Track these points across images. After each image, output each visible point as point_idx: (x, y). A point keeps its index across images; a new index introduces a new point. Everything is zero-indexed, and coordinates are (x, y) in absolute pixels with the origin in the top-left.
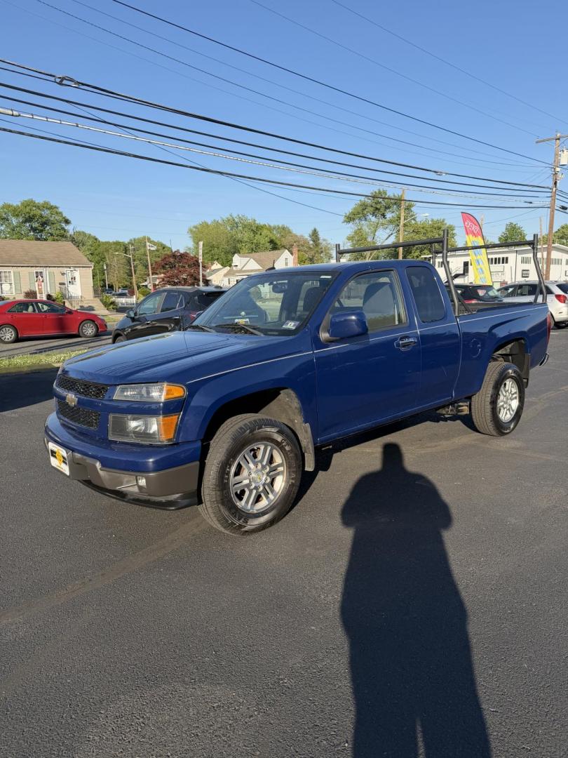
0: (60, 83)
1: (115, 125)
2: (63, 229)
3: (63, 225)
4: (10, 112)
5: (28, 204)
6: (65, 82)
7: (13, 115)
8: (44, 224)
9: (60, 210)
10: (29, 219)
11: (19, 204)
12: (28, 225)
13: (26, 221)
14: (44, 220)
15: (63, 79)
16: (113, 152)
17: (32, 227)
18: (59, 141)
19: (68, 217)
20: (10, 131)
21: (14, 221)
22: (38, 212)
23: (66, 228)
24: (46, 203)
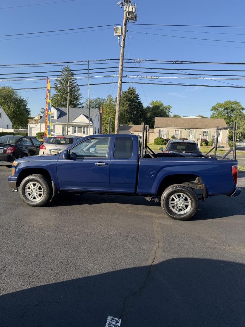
0: (176, 63)
1: (195, 75)
2: (241, 112)
3: (241, 110)
4: (155, 77)
5: (228, 102)
6: (177, 63)
7: (156, 78)
8: (232, 111)
9: (241, 104)
10: (227, 109)
11: (224, 103)
12: (226, 111)
13: (225, 110)
14: (232, 108)
15: (176, 62)
16: (192, 86)
17: (227, 112)
18: (171, 85)
19: (244, 107)
20: (155, 84)
21: (220, 110)
22: (230, 106)
23: (242, 112)
24: (235, 101)
